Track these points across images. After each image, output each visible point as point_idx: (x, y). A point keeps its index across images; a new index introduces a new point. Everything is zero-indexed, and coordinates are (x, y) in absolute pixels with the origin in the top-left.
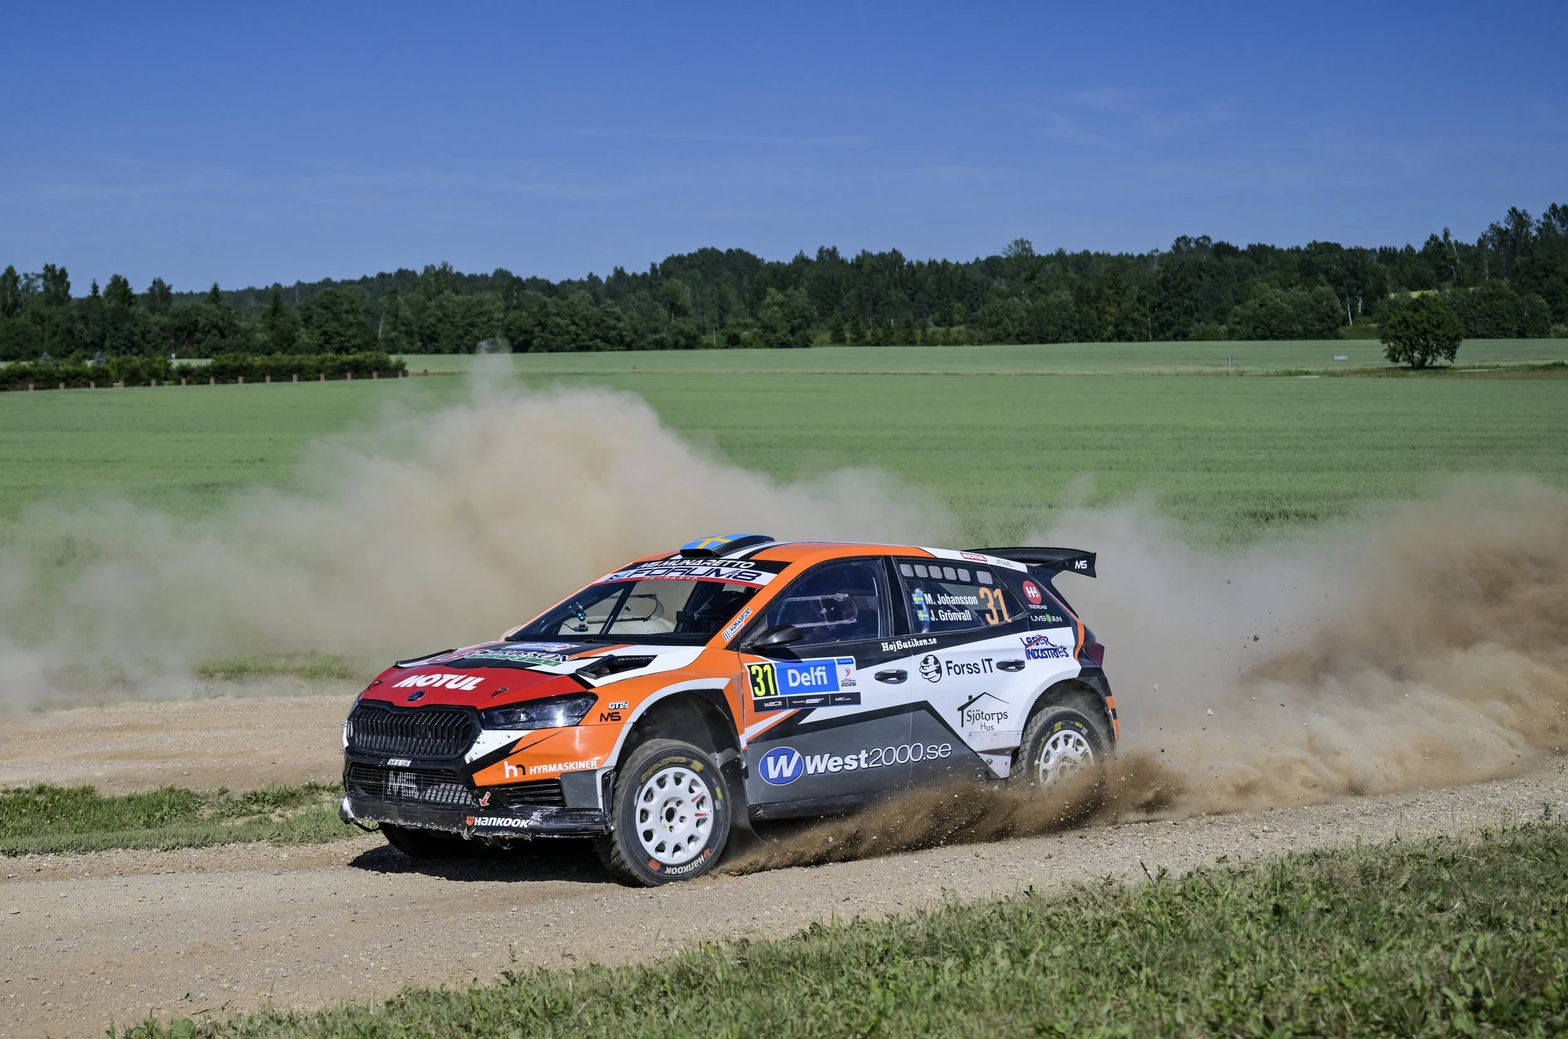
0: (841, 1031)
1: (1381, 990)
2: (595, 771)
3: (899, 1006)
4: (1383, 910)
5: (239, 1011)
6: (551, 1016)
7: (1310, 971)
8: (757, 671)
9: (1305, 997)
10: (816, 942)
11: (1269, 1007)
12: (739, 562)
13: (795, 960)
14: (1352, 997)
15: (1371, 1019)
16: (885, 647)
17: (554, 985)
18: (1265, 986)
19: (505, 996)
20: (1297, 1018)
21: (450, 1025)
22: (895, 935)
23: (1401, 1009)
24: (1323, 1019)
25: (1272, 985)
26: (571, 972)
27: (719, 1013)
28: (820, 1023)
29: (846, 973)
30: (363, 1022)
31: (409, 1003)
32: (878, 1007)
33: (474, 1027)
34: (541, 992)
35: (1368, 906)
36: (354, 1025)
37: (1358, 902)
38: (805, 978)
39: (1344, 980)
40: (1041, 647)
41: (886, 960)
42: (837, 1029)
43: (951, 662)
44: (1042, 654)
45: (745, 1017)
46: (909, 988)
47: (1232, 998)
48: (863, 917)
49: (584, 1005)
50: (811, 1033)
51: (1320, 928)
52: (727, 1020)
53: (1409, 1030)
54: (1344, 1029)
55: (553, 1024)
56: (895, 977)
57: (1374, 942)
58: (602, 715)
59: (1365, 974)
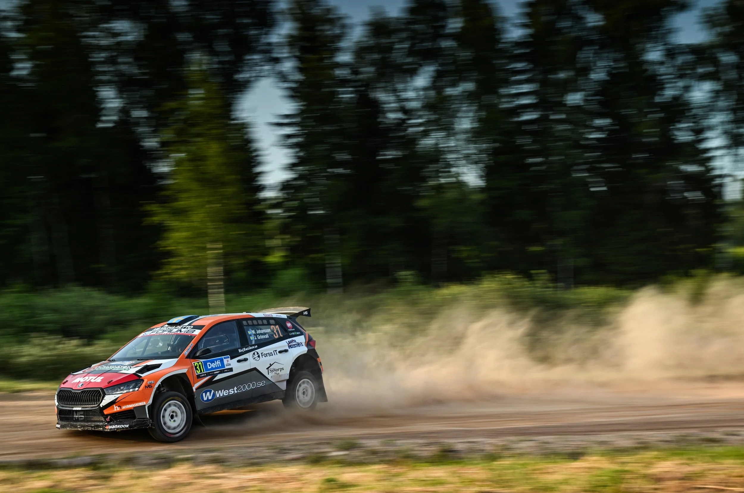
2: (145, 405)
8: (197, 365)
12: (188, 327)
16: (240, 351)
40: (293, 344)
43: (263, 353)
44: (294, 346)
58: (146, 386)
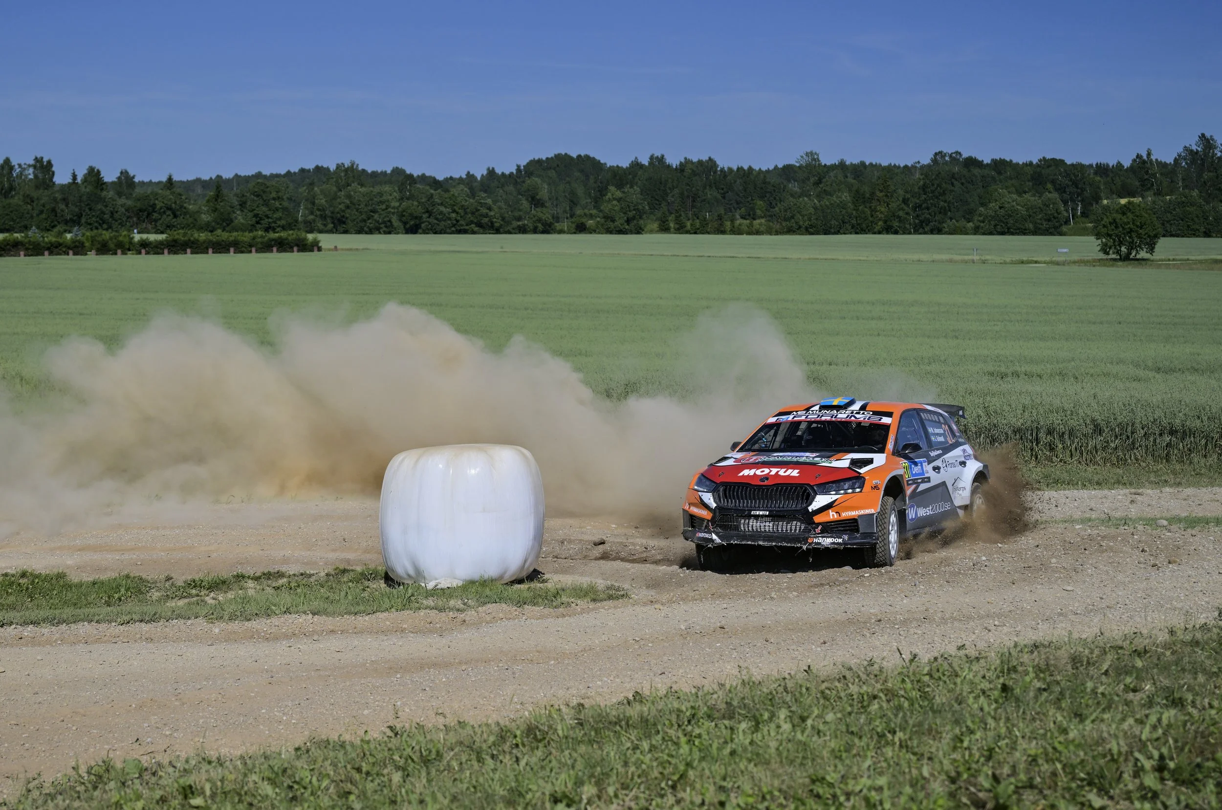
0: (656, 778)
1: (1086, 754)
3: (702, 759)
4: (1088, 690)
5: (178, 753)
6: (426, 762)
7: (1030, 738)
9: (1025, 758)
10: (637, 707)
11: (997, 765)
13: (620, 721)
14: (1063, 759)
15: (1078, 777)
17: (428, 737)
18: (994, 749)
19: (390, 745)
20: (1019, 774)
21: (345, 767)
22: (700, 703)
23: (1101, 768)
24: (1040, 776)
25: (999, 748)
26: (442, 727)
27: (560, 762)
28: (640, 772)
29: (661, 733)
30: (276, 764)
31: (313, 749)
32: (686, 759)
33: (364, 770)
34: (418, 742)
35: (1077, 687)
36: (270, 766)
37: (1068, 683)
38: (628, 735)
39: (1057, 745)
41: (693, 722)
42: (653, 776)
45: (579, 765)
46: (711, 745)
47: (967, 757)
48: (675, 687)
49: (452, 753)
50: (632, 779)
51: (1038, 703)
52: (566, 768)
53: (1107, 786)
54: (1056, 784)
55: (427, 767)
56: (699, 736)
57: (1081, 715)
59: (1073, 741)
